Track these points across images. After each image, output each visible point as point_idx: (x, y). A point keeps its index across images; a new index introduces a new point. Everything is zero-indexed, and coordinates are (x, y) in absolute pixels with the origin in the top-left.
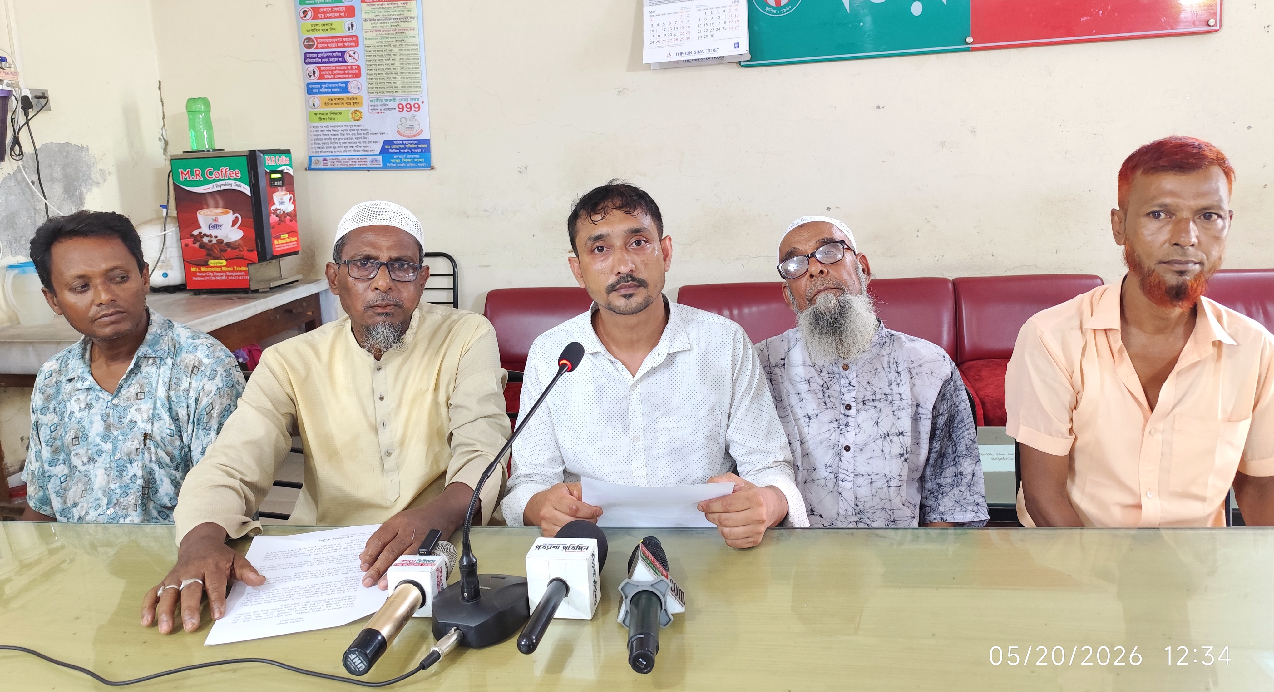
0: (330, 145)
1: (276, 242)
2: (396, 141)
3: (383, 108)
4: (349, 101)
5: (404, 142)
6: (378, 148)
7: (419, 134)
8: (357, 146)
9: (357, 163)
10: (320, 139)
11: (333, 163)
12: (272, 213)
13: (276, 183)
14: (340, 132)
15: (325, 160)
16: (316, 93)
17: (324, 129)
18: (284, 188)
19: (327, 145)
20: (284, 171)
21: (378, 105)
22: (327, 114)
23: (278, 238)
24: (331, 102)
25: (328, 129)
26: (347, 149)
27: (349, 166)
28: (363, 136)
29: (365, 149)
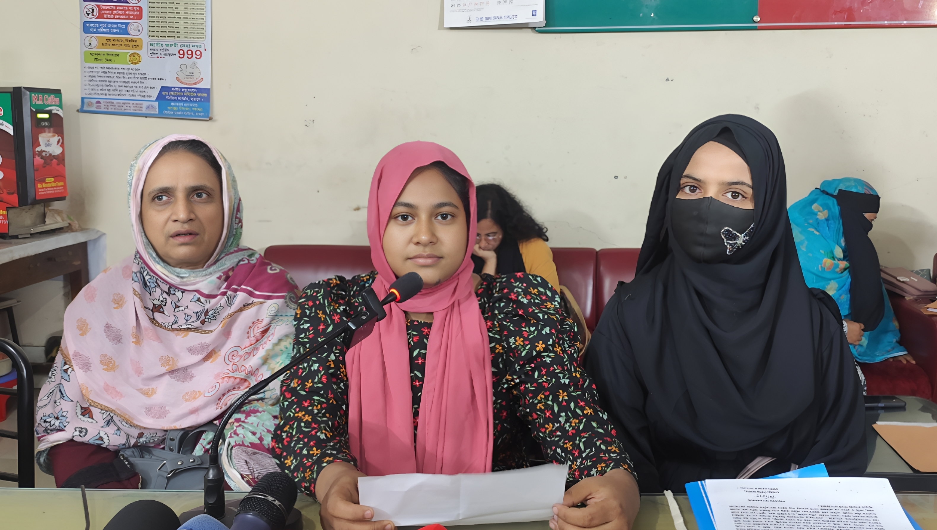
0: (105, 88)
1: (39, 186)
2: (174, 87)
3: (163, 53)
5: (183, 90)
6: (155, 94)
7: (198, 83)
8: (133, 91)
9: (132, 108)
10: (94, 81)
11: (106, 107)
12: (36, 154)
13: (42, 124)
14: (116, 74)
15: (98, 102)
16: (94, 33)
17: (99, 70)
18: (52, 129)
19: (100, 88)
20: (53, 112)
21: (158, 50)
22: (104, 55)
23: (43, 181)
25: (103, 70)
26: (122, 93)
27: (123, 111)
28: (139, 80)
29: (142, 94)
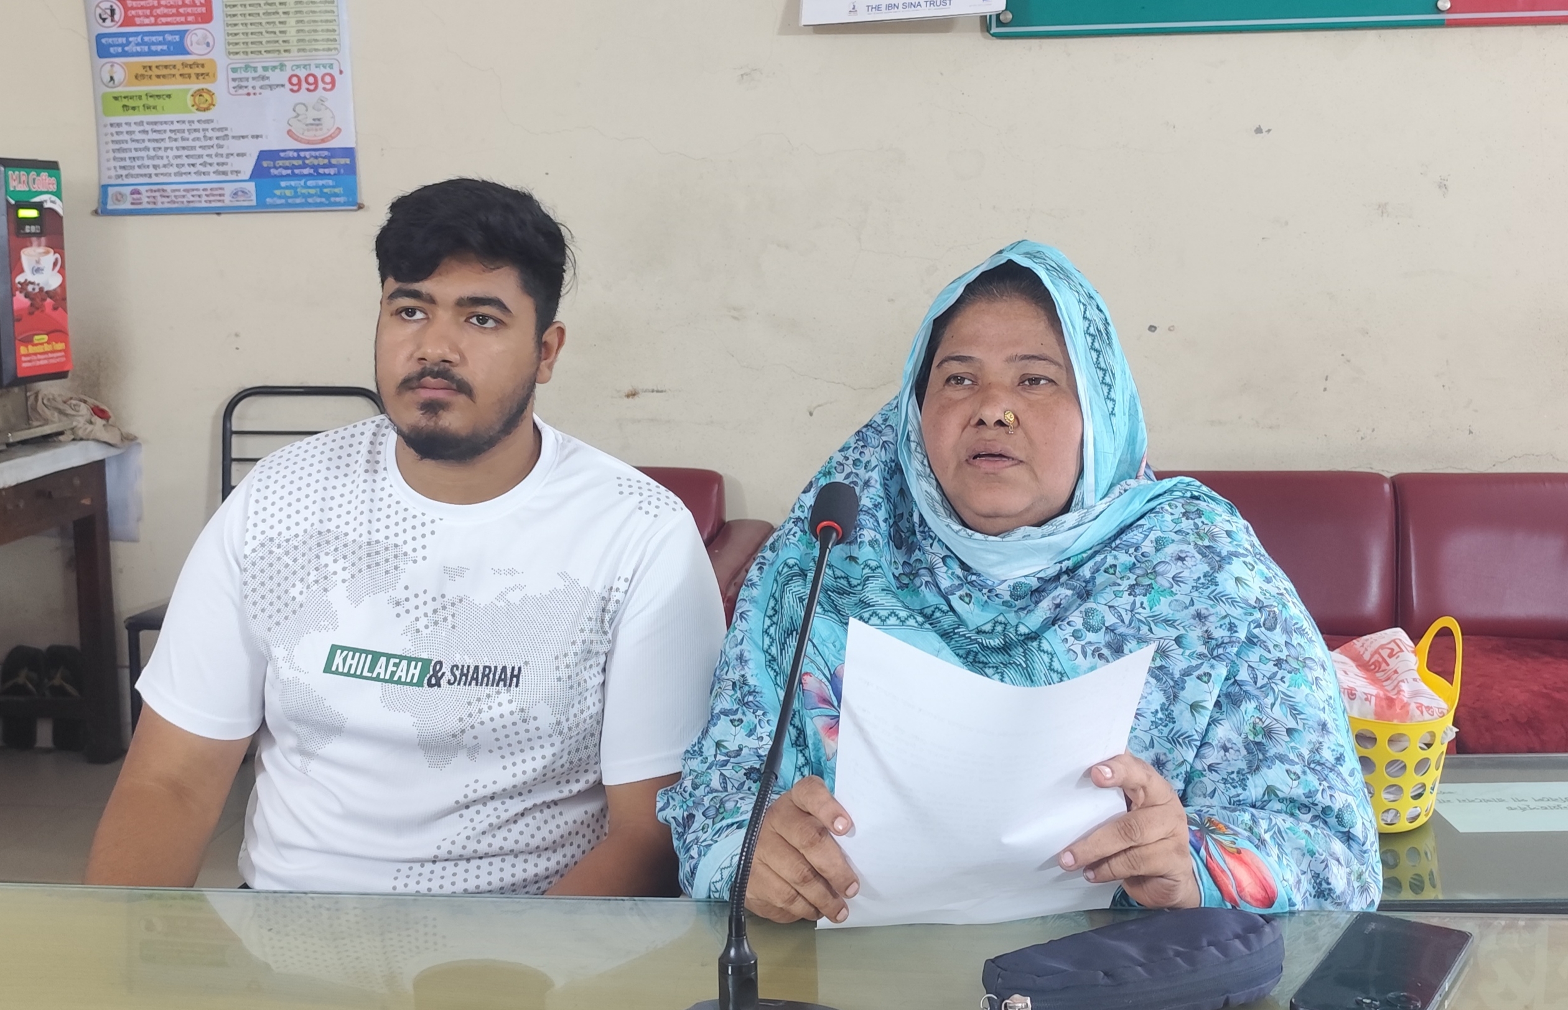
0: (147, 162)
1: (23, 351)
2: (285, 151)
3: (258, 85)
4: (187, 71)
5: (302, 154)
6: (247, 166)
7: (332, 137)
9: (204, 198)
10: (124, 150)
11: (152, 200)
12: (17, 290)
13: (27, 229)
14: (169, 134)
15: (135, 193)
16: (117, 55)
17: (134, 128)
18: (43, 239)
19: (139, 163)
21: (247, 79)
22: (140, 97)
23: (28, 341)
24: (150, 73)
25: (141, 128)
27: (184, 202)
